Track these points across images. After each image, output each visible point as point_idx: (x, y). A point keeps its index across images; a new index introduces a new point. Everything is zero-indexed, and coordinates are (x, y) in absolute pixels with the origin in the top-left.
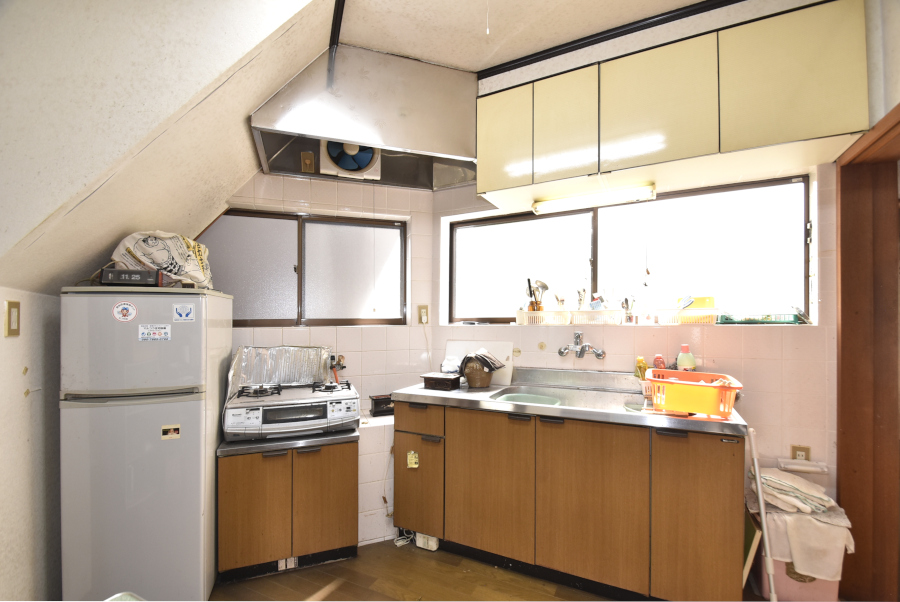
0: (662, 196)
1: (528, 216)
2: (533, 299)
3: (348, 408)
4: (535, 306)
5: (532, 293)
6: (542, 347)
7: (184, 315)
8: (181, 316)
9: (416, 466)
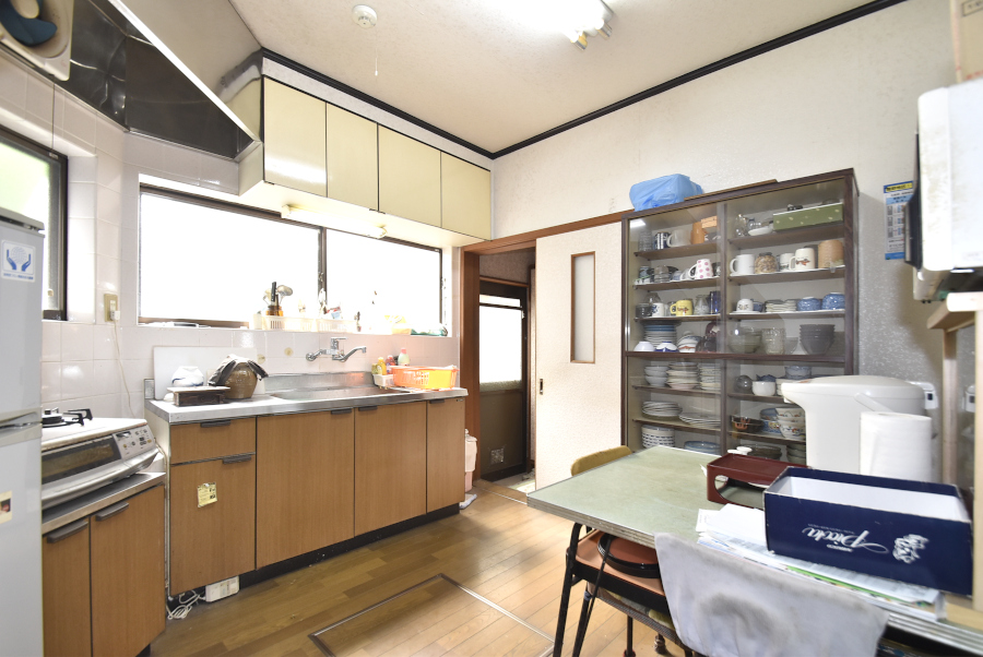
0: (387, 239)
1: (275, 216)
2: (275, 304)
3: (142, 439)
4: (274, 310)
5: (275, 297)
6: (289, 352)
7: (19, 267)
8: (14, 267)
9: (214, 500)
